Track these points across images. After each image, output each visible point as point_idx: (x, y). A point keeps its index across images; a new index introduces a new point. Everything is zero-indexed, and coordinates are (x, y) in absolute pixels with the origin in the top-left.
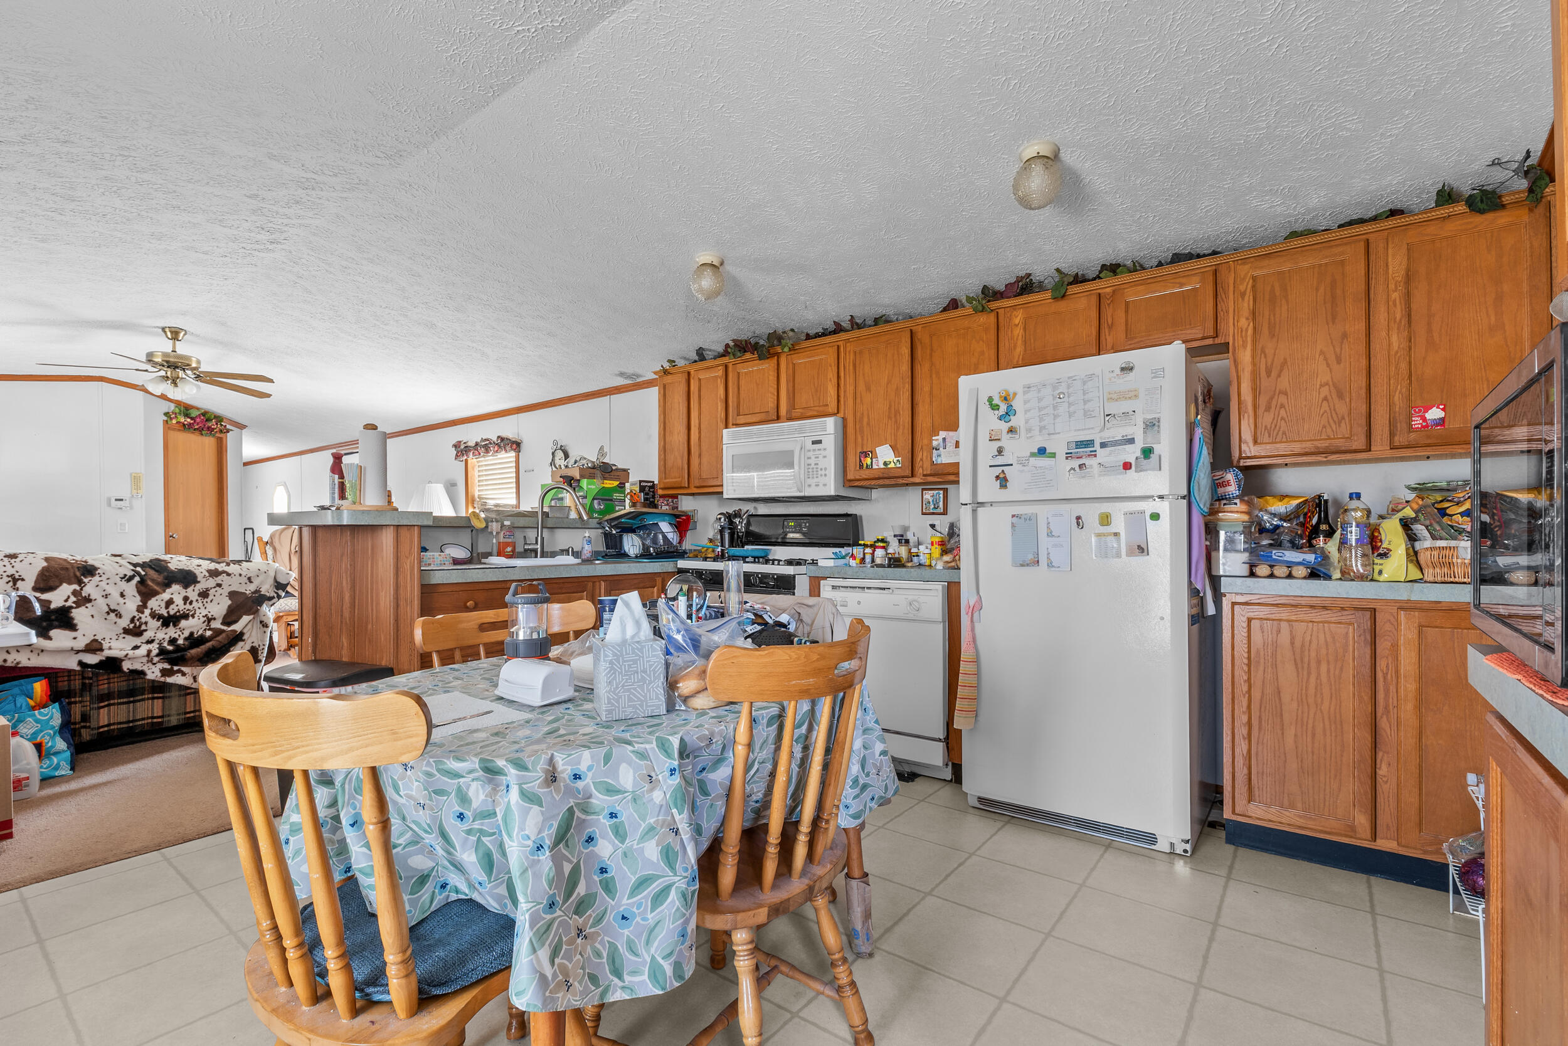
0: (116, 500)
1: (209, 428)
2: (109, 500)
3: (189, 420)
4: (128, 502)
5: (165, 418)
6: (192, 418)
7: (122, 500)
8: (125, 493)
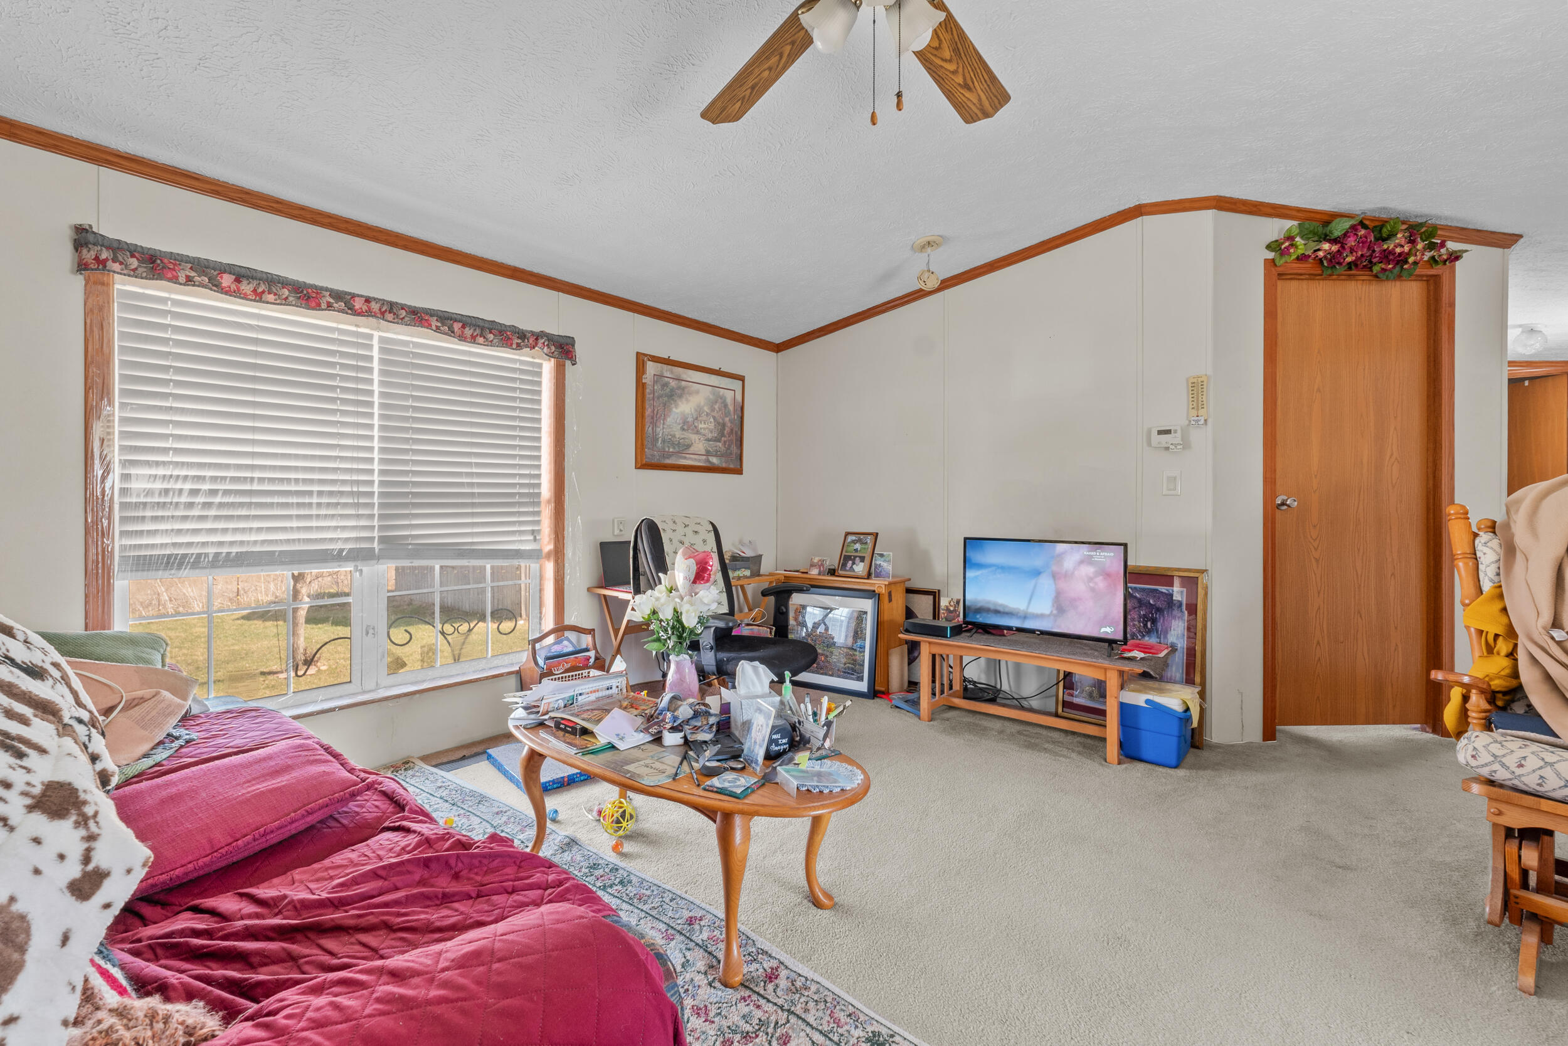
0: (1160, 432)
1: (1387, 256)
2: (1149, 432)
3: (1326, 246)
4: (1179, 434)
5: (1271, 255)
6: (1334, 241)
7: (1168, 432)
8: (1176, 418)
